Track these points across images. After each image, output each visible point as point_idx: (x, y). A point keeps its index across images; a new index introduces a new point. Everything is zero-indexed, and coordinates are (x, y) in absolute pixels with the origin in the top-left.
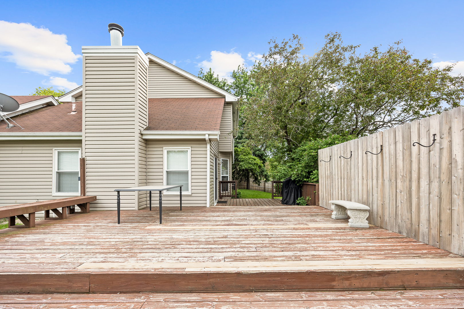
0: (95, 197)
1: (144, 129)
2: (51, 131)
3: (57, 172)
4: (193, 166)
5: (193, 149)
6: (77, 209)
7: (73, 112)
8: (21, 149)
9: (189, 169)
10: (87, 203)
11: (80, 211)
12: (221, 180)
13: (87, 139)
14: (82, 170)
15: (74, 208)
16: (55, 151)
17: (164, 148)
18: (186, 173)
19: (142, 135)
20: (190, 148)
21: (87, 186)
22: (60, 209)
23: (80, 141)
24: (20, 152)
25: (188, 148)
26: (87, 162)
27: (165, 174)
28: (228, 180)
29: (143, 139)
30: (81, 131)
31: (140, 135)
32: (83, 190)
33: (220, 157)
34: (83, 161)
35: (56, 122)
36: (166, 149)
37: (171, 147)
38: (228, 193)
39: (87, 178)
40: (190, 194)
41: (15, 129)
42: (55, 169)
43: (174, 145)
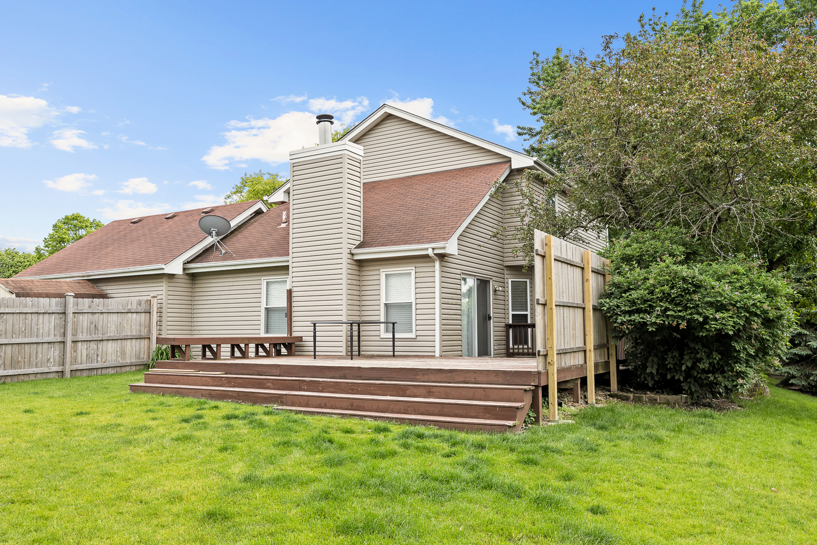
0: (302, 337)
1: (355, 246)
2: (260, 256)
3: (266, 308)
4: (419, 296)
5: (418, 270)
6: (284, 351)
7: (283, 223)
8: (232, 280)
9: (413, 300)
10: (292, 343)
11: (286, 354)
12: (511, 322)
13: (295, 265)
14: (289, 303)
15: (281, 350)
16: (264, 280)
17: (381, 270)
18: (409, 305)
19: (353, 255)
20: (414, 268)
21: (294, 324)
22: (267, 345)
23: (287, 267)
24: (231, 284)
25: (411, 269)
26: (294, 294)
27: (382, 308)
28: (529, 322)
29: (355, 260)
30: (288, 255)
31: (349, 256)
32: (289, 329)
33: (506, 276)
34: (290, 292)
35: (265, 243)
36: (384, 271)
37: (389, 268)
38: (528, 348)
39: (294, 314)
40: (414, 336)
41: (227, 257)
42: (264, 305)
43: (391, 266)
